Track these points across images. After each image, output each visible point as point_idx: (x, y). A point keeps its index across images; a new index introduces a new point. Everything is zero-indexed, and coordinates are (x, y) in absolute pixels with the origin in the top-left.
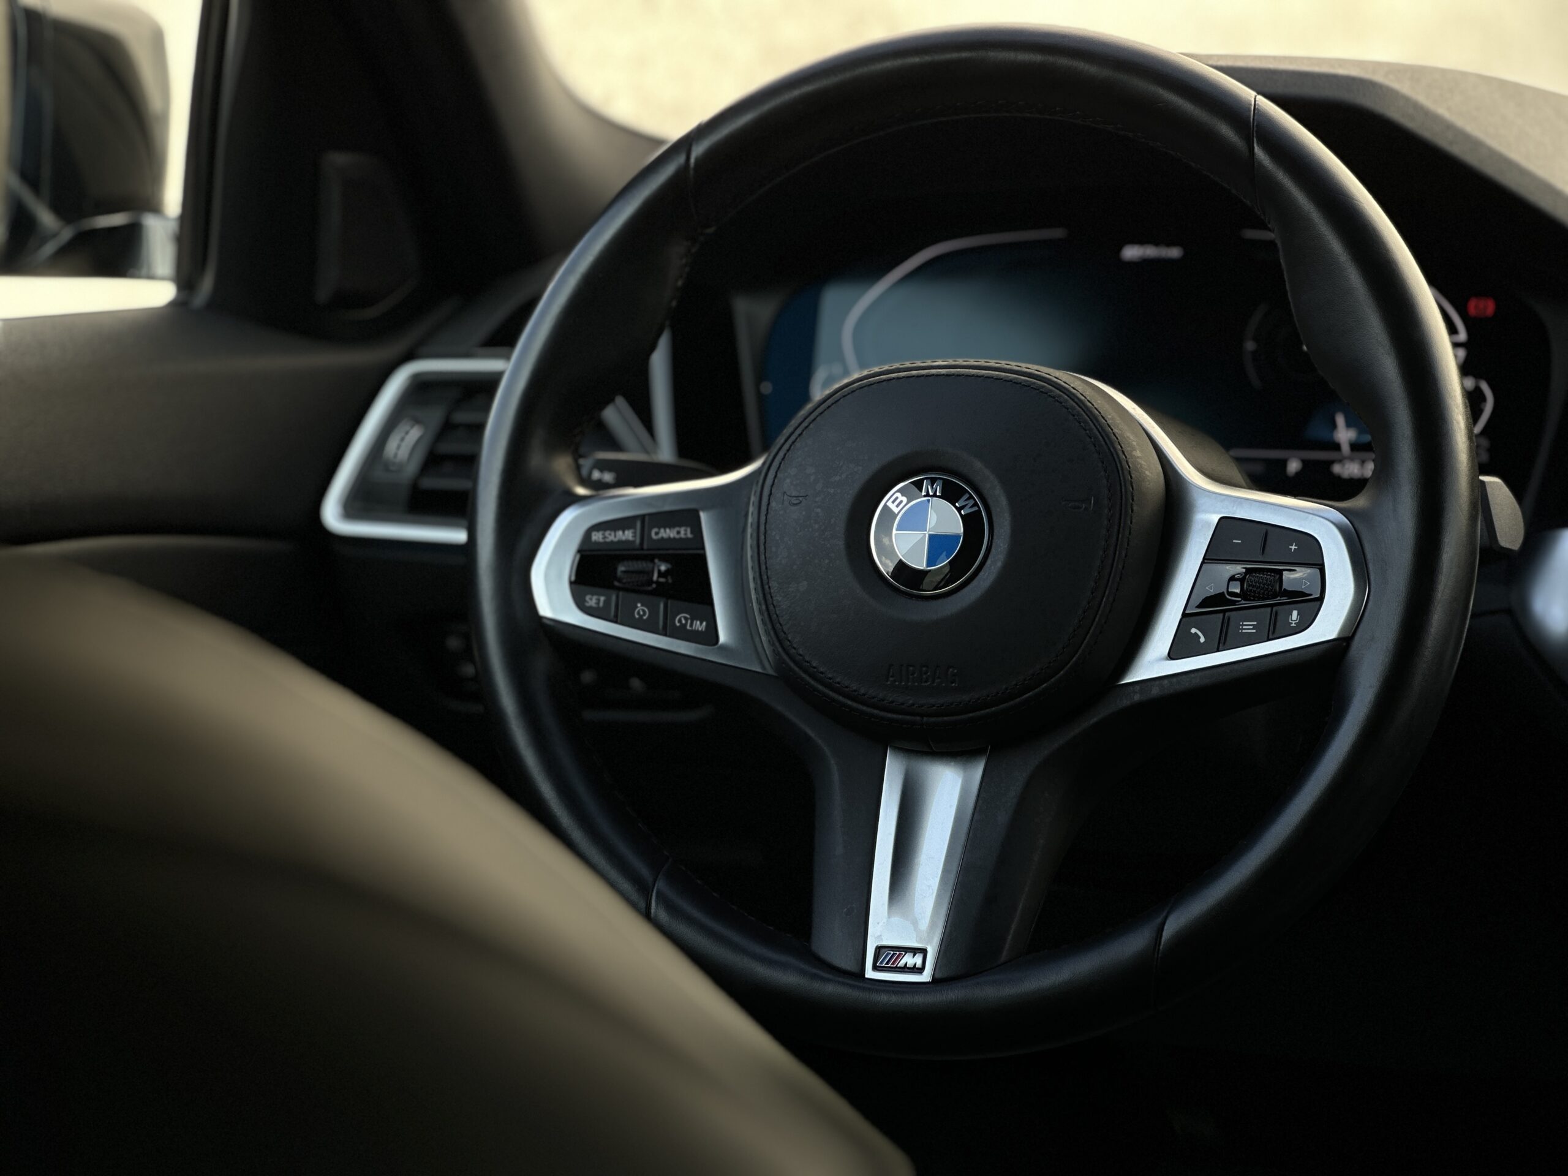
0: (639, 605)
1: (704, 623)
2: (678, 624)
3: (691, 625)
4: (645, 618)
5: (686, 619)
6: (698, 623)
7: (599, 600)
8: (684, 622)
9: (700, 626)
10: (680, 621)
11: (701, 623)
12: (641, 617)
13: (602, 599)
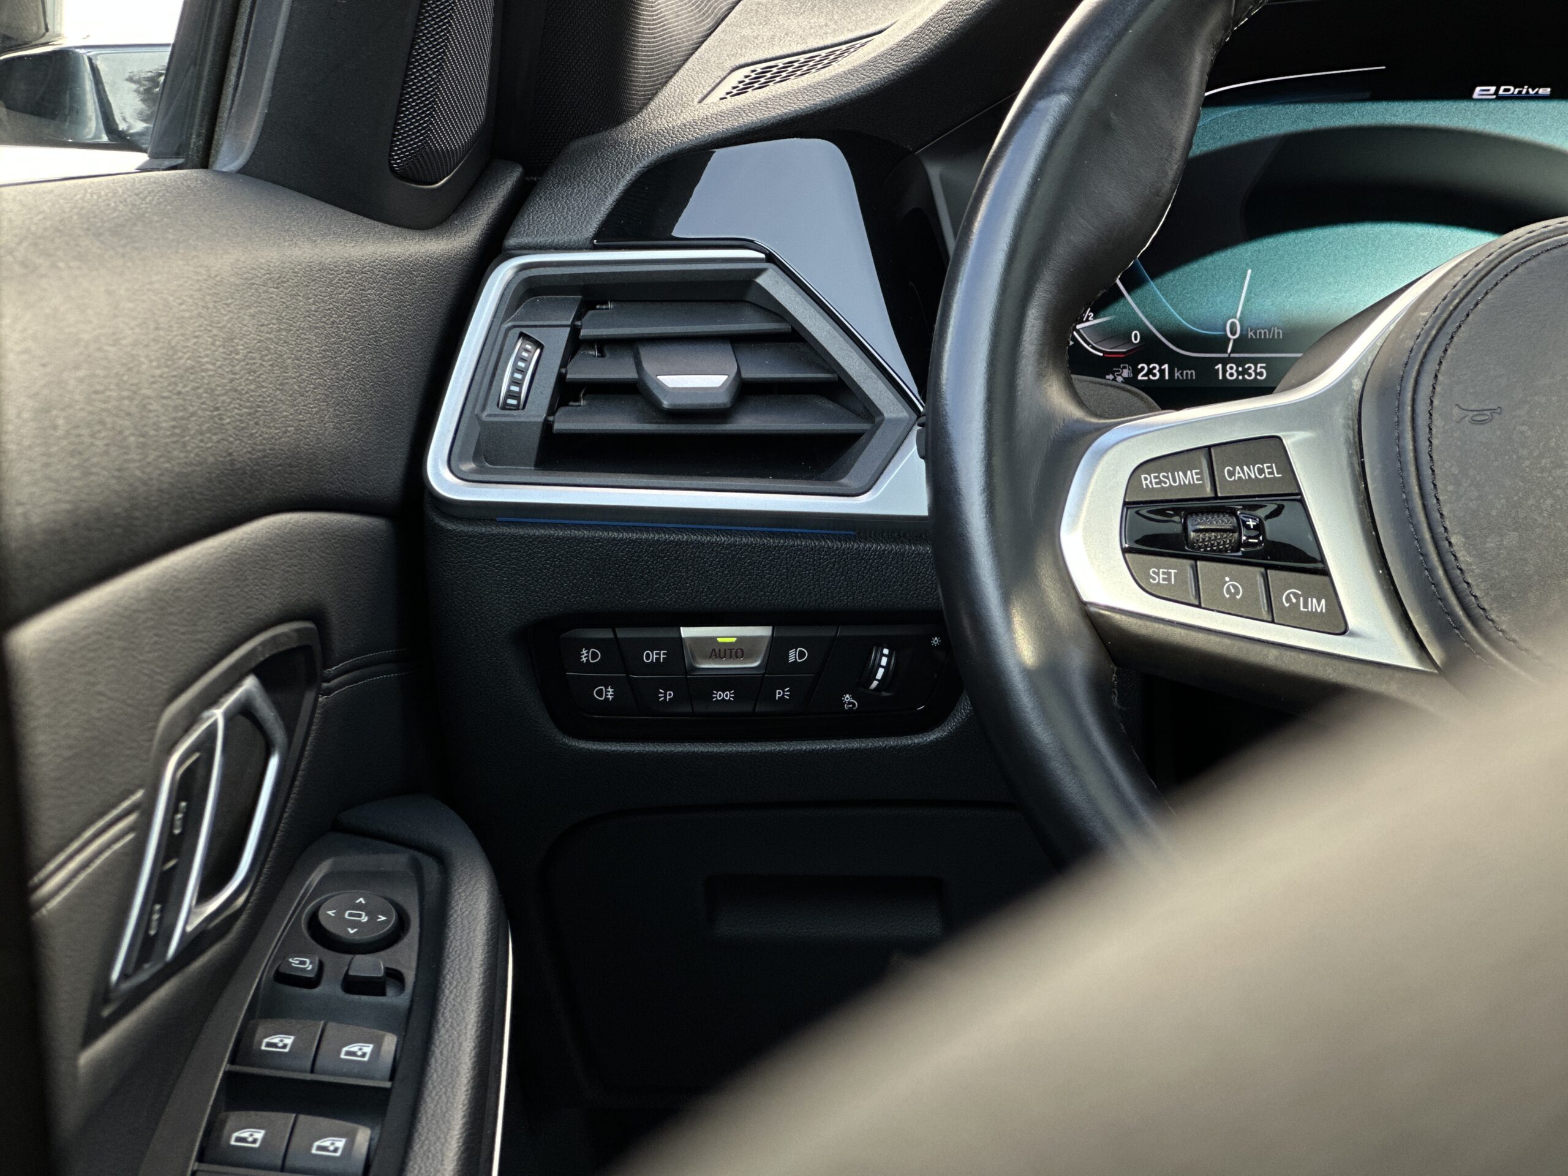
0: (1227, 579)
1: (1323, 601)
2: (1287, 605)
3: (1306, 606)
4: (1238, 597)
5: (1296, 595)
6: (1314, 600)
7: (1169, 574)
8: (1294, 601)
9: (1318, 606)
10: (1288, 599)
11: (1319, 603)
12: (1233, 596)
13: (1173, 571)
